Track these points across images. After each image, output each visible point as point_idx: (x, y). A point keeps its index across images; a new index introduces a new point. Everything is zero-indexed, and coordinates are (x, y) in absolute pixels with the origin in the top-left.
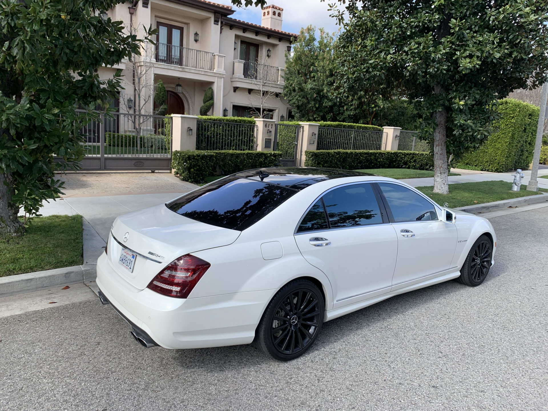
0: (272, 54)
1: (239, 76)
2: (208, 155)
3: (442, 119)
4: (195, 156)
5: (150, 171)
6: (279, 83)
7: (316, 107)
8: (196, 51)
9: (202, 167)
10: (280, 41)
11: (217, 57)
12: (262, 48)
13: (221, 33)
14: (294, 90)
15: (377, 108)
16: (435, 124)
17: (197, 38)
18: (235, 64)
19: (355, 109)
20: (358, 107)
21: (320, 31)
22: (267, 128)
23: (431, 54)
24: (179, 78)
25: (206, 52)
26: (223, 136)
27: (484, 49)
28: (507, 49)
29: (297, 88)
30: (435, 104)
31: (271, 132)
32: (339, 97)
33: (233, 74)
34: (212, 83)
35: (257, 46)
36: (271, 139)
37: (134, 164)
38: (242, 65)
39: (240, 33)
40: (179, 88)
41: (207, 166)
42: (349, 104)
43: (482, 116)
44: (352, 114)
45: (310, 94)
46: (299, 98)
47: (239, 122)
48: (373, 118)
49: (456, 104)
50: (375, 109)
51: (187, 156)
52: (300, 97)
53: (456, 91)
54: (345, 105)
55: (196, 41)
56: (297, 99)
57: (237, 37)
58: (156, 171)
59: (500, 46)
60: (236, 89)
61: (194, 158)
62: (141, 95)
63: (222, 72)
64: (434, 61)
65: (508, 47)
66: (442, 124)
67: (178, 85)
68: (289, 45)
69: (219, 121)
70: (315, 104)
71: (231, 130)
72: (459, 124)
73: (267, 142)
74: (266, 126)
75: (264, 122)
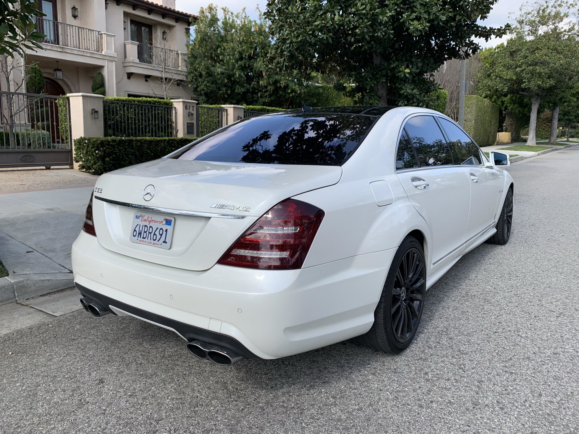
0: (168, 36)
1: (133, 60)
2: (126, 140)
3: (383, 92)
4: (110, 142)
5: (44, 168)
6: (180, 69)
7: (228, 94)
8: (77, 28)
9: (120, 155)
10: (176, 22)
11: (104, 36)
12: (156, 29)
13: (106, 8)
14: (201, 76)
15: (294, 94)
16: (378, 96)
17: (76, 14)
18: (127, 46)
19: (270, 96)
20: (273, 93)
21: (222, 11)
22: (188, 111)
23: (378, 16)
24: (57, 61)
25: (91, 30)
26: (135, 120)
27: (430, 11)
28: (451, 12)
29: (204, 73)
30: (377, 74)
31: (192, 114)
32: (279, 67)
33: (125, 57)
34: (102, 67)
35: (150, 27)
36: (193, 124)
37: (21, 159)
38: (136, 47)
39: (130, 10)
40: (59, 74)
41: (126, 154)
42: (263, 90)
43: (423, 87)
44: (267, 101)
45: (219, 79)
46: (208, 84)
47: (153, 104)
48: (289, 105)
49: (402, 73)
50: (291, 95)
51: (99, 142)
52: (208, 82)
53: (397, 60)
54: (259, 91)
55: (75, 17)
56: (205, 85)
57: (126, 14)
58: (52, 167)
59: (444, 9)
60: (130, 75)
61: (108, 144)
62: (10, 79)
63: (113, 54)
64: (380, 24)
65: (451, 10)
66: (384, 97)
67: (57, 70)
68: (187, 27)
69: (128, 102)
70: (226, 90)
71: (145, 114)
72: (405, 94)
73: (189, 126)
74: (186, 108)
75: (184, 103)
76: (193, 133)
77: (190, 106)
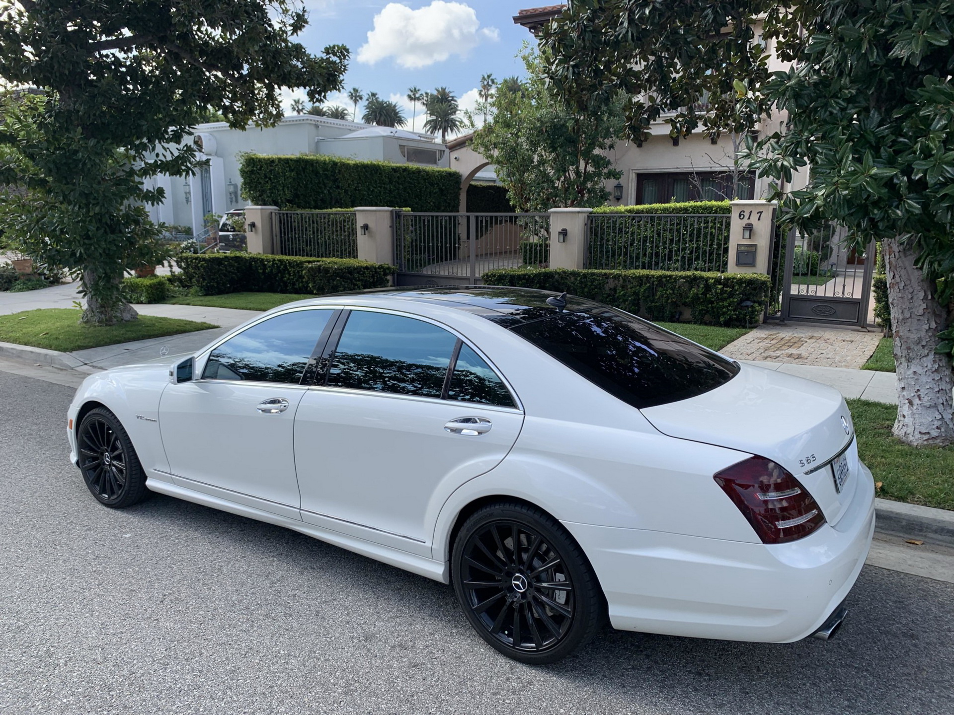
73: (743, 252)
74: (741, 216)
75: (736, 207)
76: (752, 264)
77: (751, 213)
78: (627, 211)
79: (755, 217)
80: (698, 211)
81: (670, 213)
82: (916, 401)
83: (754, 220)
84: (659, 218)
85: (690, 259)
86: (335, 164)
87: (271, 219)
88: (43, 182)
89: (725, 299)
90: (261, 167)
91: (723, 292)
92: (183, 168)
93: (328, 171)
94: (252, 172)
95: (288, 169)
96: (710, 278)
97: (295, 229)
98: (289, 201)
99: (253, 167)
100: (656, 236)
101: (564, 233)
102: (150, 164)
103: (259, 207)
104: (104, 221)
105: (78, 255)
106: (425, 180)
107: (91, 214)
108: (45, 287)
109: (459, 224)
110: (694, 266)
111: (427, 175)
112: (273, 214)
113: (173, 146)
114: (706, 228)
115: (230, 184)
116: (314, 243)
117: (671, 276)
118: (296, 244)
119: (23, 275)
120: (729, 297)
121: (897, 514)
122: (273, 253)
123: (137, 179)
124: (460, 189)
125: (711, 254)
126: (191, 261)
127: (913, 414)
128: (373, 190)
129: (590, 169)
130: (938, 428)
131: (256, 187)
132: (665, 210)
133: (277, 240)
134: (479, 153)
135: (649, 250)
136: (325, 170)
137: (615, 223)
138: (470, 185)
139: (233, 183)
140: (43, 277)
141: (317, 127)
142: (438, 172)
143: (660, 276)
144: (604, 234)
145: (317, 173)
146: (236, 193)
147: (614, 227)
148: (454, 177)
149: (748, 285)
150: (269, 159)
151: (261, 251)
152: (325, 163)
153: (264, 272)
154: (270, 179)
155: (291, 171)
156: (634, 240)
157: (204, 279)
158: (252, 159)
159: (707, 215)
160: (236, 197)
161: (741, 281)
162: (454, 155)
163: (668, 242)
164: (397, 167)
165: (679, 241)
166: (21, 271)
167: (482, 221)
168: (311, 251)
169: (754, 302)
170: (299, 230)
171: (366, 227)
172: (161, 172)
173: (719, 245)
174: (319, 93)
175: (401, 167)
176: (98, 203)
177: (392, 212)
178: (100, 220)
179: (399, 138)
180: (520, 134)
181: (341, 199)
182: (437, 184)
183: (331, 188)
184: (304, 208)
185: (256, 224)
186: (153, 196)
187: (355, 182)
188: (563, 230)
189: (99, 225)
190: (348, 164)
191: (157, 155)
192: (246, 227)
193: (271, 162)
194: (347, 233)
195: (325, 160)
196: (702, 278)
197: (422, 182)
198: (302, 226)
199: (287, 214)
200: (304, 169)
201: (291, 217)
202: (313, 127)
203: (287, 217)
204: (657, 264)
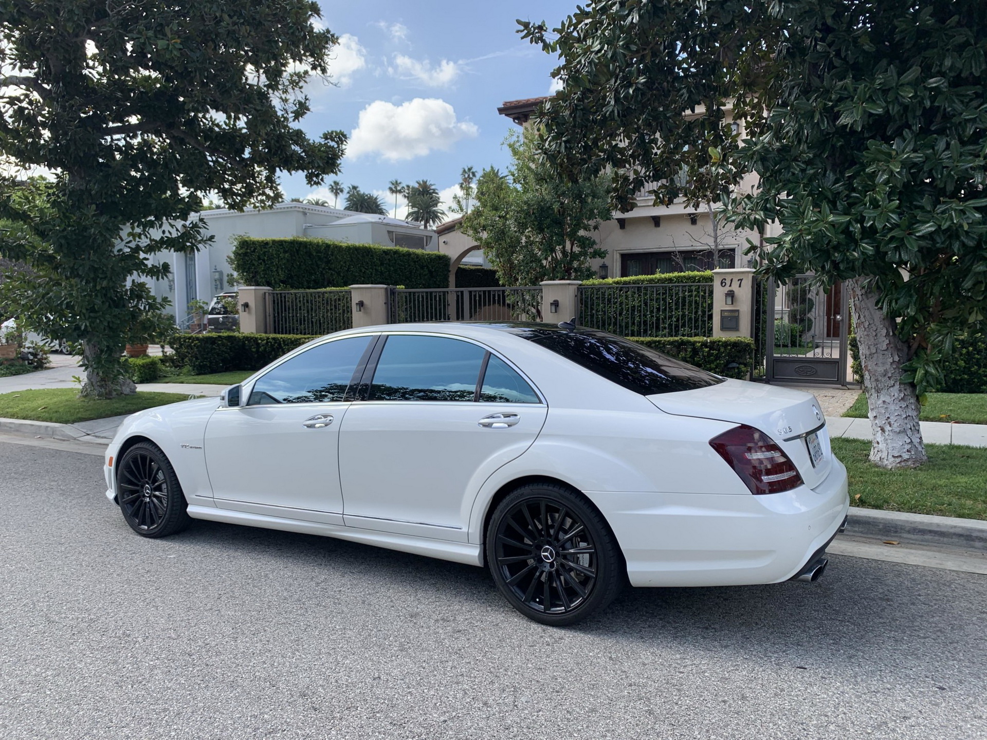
73: (727, 317)
74: (723, 283)
75: (718, 276)
76: (736, 328)
77: (732, 280)
78: (614, 282)
79: (735, 285)
80: (682, 281)
81: (656, 283)
82: (887, 428)
83: (735, 287)
84: (646, 288)
85: (677, 326)
86: (328, 246)
87: (265, 299)
88: (51, 258)
89: (712, 362)
90: (255, 249)
91: (709, 354)
92: (188, 244)
93: (320, 252)
94: (246, 254)
95: (282, 251)
96: (696, 342)
97: (289, 308)
98: (283, 282)
99: (247, 249)
100: (643, 306)
101: (556, 304)
102: (155, 241)
103: (253, 288)
104: (109, 295)
105: (83, 328)
106: (415, 262)
107: (98, 288)
108: (28, 372)
109: (448, 305)
110: (680, 332)
111: (417, 258)
112: (267, 294)
113: (179, 223)
114: (691, 296)
115: (216, 271)
116: (308, 322)
117: (659, 342)
118: (289, 323)
119: (6, 360)
120: (716, 360)
121: (874, 518)
122: (266, 333)
123: (142, 255)
124: (450, 271)
125: (696, 321)
126: (185, 341)
127: (886, 440)
128: (364, 272)
129: (576, 249)
130: (908, 451)
131: (249, 269)
132: (651, 281)
133: (270, 320)
134: (468, 235)
135: (637, 319)
136: (319, 251)
137: (603, 294)
138: (459, 268)
139: (218, 270)
140: (26, 362)
141: (305, 214)
142: (428, 255)
143: (649, 342)
144: (593, 305)
145: (309, 254)
146: (221, 280)
147: (604, 299)
148: (442, 261)
149: (733, 347)
150: (263, 241)
151: (254, 331)
152: (318, 245)
153: (258, 351)
154: (264, 260)
155: (285, 252)
156: (622, 309)
157: (197, 359)
158: (246, 241)
159: (691, 284)
160: (221, 284)
161: (726, 344)
162: (443, 239)
163: (655, 310)
164: (388, 250)
165: (665, 309)
166: (4, 357)
167: (475, 296)
168: (305, 329)
169: (740, 364)
170: (293, 310)
171: (361, 304)
172: (166, 248)
173: (704, 312)
174: (317, 176)
175: (391, 250)
176: (105, 278)
177: (386, 289)
178: (105, 295)
179: (387, 224)
180: (508, 216)
181: (333, 280)
182: (428, 267)
183: (324, 269)
184: (298, 288)
185: (250, 304)
186: (158, 271)
187: (348, 264)
188: (555, 301)
189: (104, 299)
190: (341, 246)
191: (164, 232)
192: (240, 308)
193: (265, 244)
194: (341, 311)
195: (318, 243)
196: (689, 342)
197: (412, 264)
198: (296, 306)
199: (281, 294)
200: (298, 251)
201: (285, 297)
202: (301, 215)
203: (281, 297)
204: (645, 331)
